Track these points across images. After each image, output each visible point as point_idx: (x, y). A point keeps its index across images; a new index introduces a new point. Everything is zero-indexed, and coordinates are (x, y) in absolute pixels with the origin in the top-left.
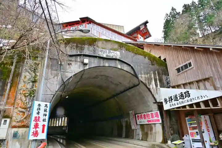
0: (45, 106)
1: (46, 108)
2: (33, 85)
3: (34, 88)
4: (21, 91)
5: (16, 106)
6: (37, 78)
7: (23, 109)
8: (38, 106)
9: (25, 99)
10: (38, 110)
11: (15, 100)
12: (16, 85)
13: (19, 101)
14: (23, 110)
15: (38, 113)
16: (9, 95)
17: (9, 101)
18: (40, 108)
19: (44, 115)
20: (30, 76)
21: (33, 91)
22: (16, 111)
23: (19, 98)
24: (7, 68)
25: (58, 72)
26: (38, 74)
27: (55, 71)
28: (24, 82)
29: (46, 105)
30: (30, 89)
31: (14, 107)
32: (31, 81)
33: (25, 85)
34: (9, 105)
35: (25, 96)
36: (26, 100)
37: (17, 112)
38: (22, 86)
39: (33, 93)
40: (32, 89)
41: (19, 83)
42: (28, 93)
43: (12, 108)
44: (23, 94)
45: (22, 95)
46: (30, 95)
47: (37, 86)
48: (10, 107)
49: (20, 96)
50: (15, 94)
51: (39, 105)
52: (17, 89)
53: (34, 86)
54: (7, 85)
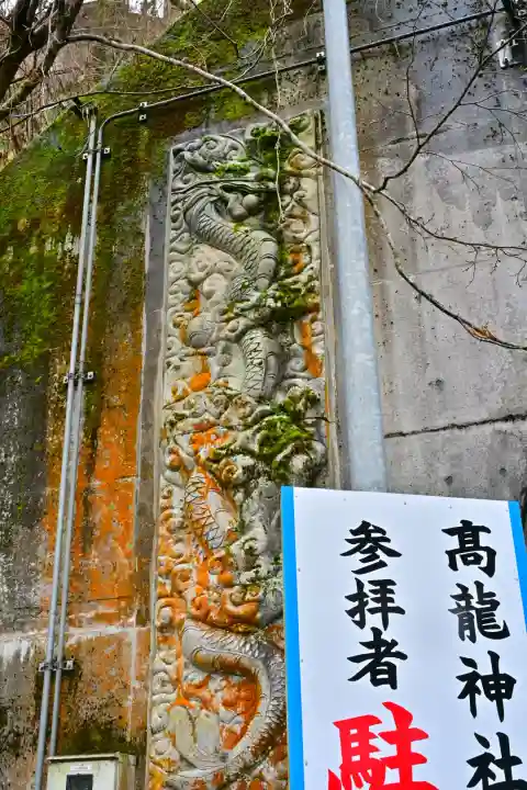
0: (453, 543)
1: (470, 574)
2: (283, 356)
3: (301, 385)
4: (184, 441)
5: (160, 613)
6: (303, 277)
7: (227, 628)
8: (356, 561)
9: (225, 521)
10: (374, 620)
11: (145, 549)
12: (133, 391)
13: (178, 548)
14: (235, 647)
15: (379, 662)
16: (85, 502)
17: (94, 560)
18: (384, 587)
19: (470, 691)
20: (237, 267)
21: (297, 418)
22: (165, 660)
23: (176, 520)
24: (41, 262)
25: (509, 150)
26: (307, 231)
27: (472, 145)
28: (195, 343)
29: (468, 533)
30: (261, 400)
31: (143, 619)
32: (252, 315)
33: (206, 370)
34: (102, 609)
35: (226, 486)
36: (243, 527)
37: (176, 682)
38: (182, 385)
39: (294, 431)
40: (280, 398)
41: (152, 371)
42: (245, 451)
43: (132, 632)
44: (204, 468)
45: (196, 475)
46: (268, 459)
47: (318, 350)
48: (113, 629)
49: (178, 494)
50: (135, 481)
51: (369, 541)
52: (148, 426)
53: (296, 364)
54: (60, 413)
